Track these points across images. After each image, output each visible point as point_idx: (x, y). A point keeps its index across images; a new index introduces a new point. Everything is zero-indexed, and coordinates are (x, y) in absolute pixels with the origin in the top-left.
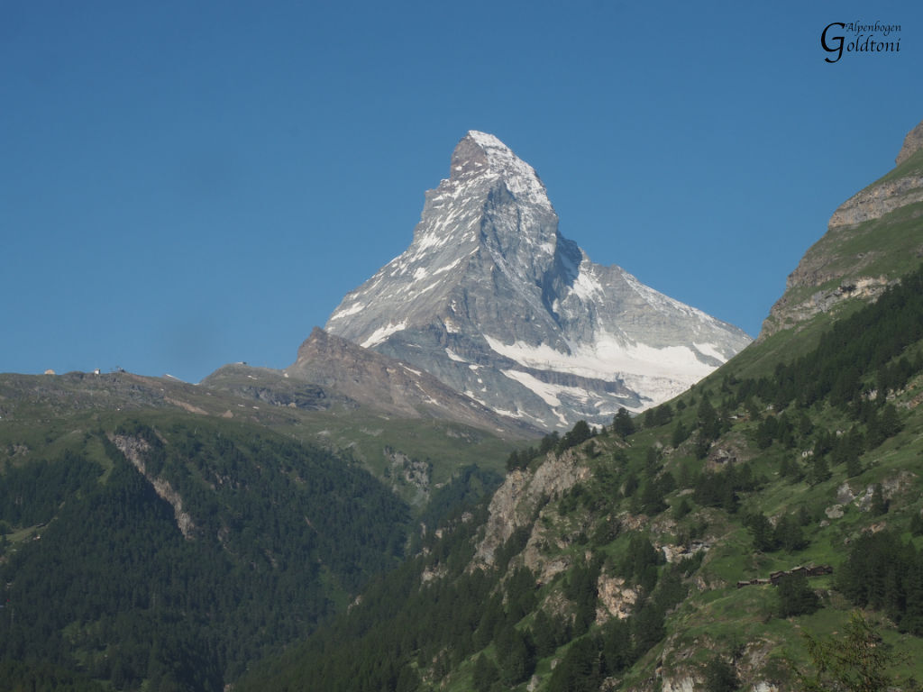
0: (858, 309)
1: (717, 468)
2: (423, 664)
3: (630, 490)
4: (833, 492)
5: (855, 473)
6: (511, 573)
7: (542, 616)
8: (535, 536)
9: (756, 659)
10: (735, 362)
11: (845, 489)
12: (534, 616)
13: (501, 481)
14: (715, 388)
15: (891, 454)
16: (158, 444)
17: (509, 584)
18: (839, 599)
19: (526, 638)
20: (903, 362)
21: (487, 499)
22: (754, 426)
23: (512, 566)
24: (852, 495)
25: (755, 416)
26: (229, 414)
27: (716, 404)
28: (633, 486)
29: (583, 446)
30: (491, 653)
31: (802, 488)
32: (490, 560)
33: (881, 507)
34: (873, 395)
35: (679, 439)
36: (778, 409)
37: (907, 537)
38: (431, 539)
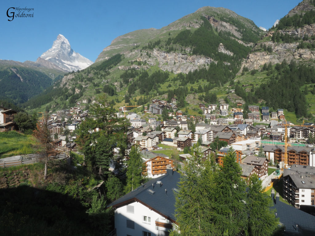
0: (106, 60)
1: (89, 77)
2: (54, 98)
3: (79, 79)
4: (102, 80)
5: (105, 78)
6: (65, 88)
7: (68, 93)
8: (68, 83)
9: (93, 98)
10: (92, 65)
11: (104, 80)
12: (67, 93)
13: (63, 77)
14: (89, 68)
15: (109, 77)
16: (18, 70)
17: (65, 89)
18: (103, 92)
19: (67, 95)
20: (111, 67)
21: (62, 79)
22: (94, 72)
23: (65, 87)
24: (104, 81)
25: (94, 71)
26: (27, 67)
27: (89, 70)
28: (79, 78)
29: (73, 73)
30: (62, 97)
31: (99, 80)
32: (62, 86)
33: (108, 82)
34: (107, 70)
35: (85, 73)
36: (96, 71)
37: (110, 86)
38: (55, 83)
